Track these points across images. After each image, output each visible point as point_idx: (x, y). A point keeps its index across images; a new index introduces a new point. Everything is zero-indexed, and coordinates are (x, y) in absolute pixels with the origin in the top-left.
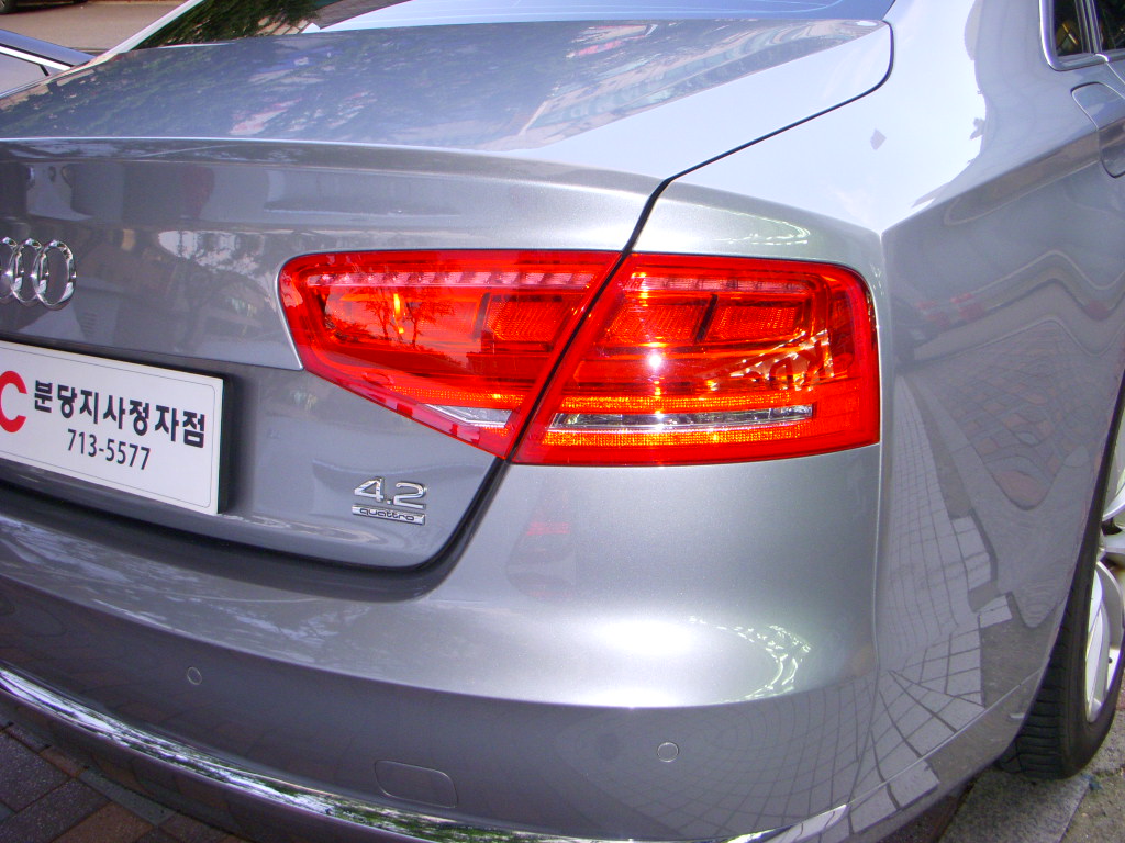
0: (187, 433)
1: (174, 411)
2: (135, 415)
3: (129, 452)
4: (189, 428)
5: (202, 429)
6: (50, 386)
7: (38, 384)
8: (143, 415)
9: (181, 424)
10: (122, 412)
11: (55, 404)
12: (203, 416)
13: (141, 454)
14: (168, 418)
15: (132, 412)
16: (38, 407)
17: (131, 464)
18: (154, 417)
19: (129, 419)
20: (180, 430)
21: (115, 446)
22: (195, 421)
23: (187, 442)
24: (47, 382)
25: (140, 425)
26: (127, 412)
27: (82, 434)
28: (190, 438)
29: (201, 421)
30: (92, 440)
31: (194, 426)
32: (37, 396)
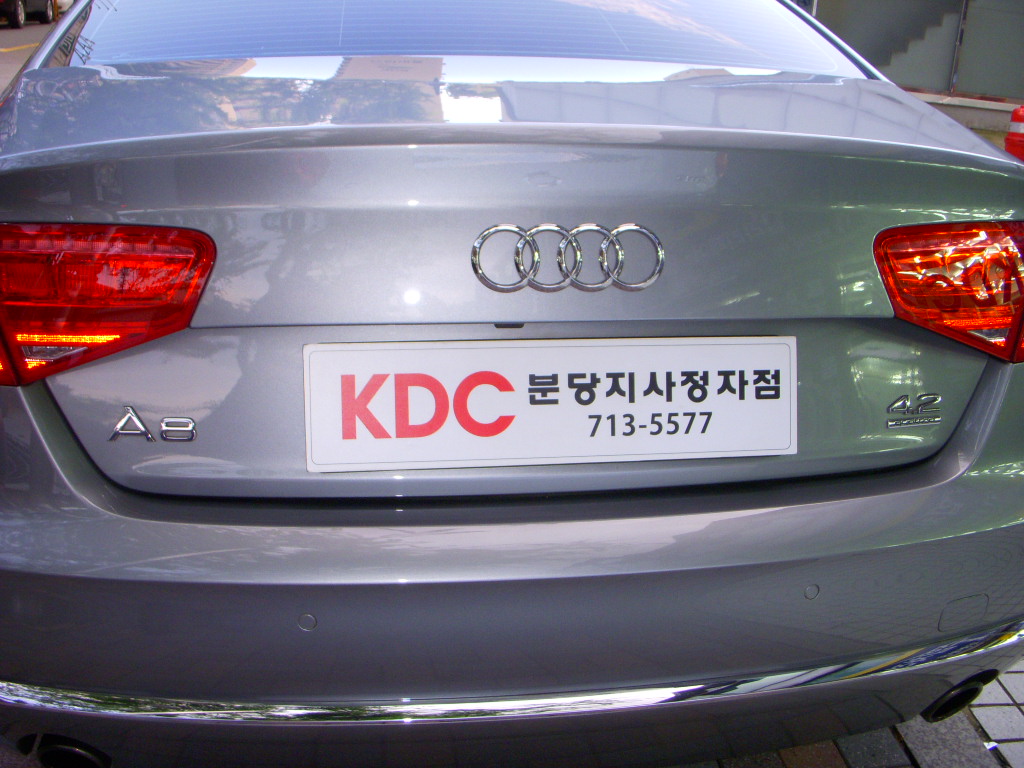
0: (758, 390)
1: (742, 374)
2: (690, 384)
3: (683, 422)
4: (762, 384)
5: (777, 382)
6: (554, 378)
7: (533, 379)
8: (701, 383)
9: (751, 382)
10: (670, 384)
11: (565, 394)
12: (777, 373)
13: (700, 421)
14: (734, 381)
15: (684, 383)
16: (533, 401)
17: (687, 431)
18: (716, 382)
19: (680, 392)
20: (750, 390)
21: (663, 420)
22: (768, 377)
23: (759, 396)
24: (550, 374)
25: (697, 393)
26: (678, 384)
27: (612, 418)
28: (763, 393)
29: (776, 376)
30: (628, 420)
31: (768, 382)
32: (530, 390)
